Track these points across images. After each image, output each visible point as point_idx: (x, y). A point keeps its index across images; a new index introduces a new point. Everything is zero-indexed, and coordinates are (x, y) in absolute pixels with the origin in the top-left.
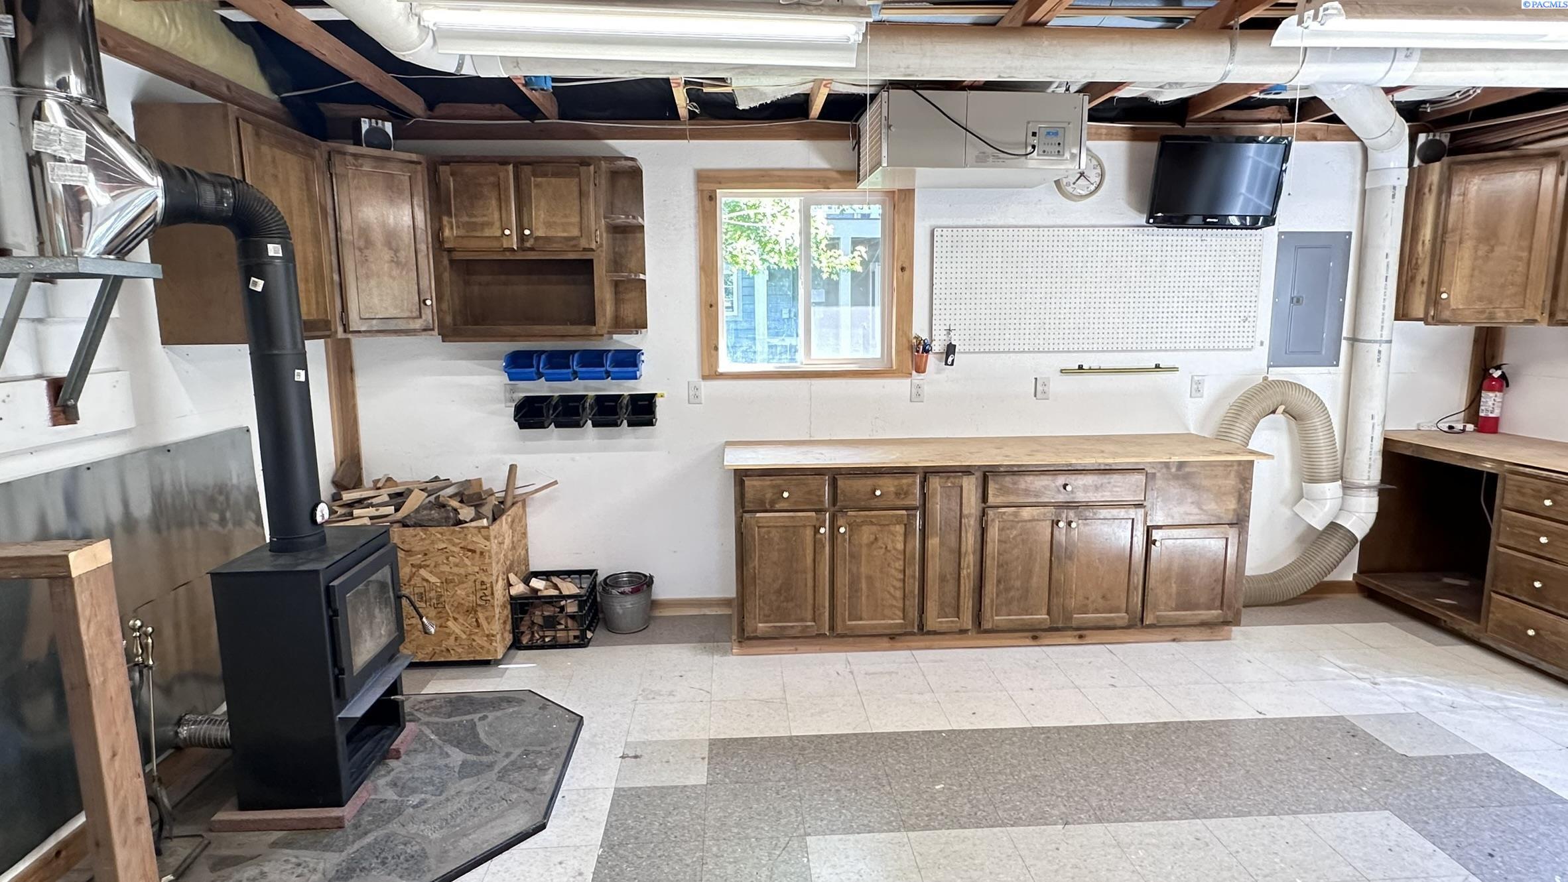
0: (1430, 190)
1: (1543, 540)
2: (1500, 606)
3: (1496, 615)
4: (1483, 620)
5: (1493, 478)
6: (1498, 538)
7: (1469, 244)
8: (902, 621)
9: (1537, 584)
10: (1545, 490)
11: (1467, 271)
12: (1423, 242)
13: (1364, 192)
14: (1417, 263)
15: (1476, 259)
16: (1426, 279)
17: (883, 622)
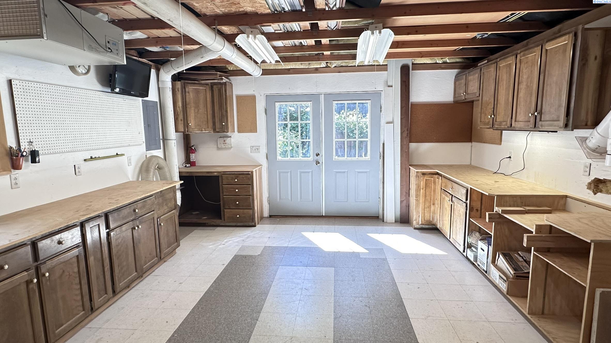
0: (178, 90)
1: (237, 190)
2: (227, 213)
3: (227, 215)
4: (222, 218)
5: (217, 177)
6: (223, 194)
7: (193, 108)
8: (83, 312)
9: (237, 203)
10: (234, 177)
11: (193, 117)
12: (179, 107)
13: (159, 88)
14: (178, 114)
15: (195, 113)
16: (182, 119)
17: (74, 319)
